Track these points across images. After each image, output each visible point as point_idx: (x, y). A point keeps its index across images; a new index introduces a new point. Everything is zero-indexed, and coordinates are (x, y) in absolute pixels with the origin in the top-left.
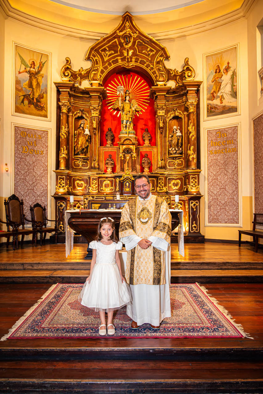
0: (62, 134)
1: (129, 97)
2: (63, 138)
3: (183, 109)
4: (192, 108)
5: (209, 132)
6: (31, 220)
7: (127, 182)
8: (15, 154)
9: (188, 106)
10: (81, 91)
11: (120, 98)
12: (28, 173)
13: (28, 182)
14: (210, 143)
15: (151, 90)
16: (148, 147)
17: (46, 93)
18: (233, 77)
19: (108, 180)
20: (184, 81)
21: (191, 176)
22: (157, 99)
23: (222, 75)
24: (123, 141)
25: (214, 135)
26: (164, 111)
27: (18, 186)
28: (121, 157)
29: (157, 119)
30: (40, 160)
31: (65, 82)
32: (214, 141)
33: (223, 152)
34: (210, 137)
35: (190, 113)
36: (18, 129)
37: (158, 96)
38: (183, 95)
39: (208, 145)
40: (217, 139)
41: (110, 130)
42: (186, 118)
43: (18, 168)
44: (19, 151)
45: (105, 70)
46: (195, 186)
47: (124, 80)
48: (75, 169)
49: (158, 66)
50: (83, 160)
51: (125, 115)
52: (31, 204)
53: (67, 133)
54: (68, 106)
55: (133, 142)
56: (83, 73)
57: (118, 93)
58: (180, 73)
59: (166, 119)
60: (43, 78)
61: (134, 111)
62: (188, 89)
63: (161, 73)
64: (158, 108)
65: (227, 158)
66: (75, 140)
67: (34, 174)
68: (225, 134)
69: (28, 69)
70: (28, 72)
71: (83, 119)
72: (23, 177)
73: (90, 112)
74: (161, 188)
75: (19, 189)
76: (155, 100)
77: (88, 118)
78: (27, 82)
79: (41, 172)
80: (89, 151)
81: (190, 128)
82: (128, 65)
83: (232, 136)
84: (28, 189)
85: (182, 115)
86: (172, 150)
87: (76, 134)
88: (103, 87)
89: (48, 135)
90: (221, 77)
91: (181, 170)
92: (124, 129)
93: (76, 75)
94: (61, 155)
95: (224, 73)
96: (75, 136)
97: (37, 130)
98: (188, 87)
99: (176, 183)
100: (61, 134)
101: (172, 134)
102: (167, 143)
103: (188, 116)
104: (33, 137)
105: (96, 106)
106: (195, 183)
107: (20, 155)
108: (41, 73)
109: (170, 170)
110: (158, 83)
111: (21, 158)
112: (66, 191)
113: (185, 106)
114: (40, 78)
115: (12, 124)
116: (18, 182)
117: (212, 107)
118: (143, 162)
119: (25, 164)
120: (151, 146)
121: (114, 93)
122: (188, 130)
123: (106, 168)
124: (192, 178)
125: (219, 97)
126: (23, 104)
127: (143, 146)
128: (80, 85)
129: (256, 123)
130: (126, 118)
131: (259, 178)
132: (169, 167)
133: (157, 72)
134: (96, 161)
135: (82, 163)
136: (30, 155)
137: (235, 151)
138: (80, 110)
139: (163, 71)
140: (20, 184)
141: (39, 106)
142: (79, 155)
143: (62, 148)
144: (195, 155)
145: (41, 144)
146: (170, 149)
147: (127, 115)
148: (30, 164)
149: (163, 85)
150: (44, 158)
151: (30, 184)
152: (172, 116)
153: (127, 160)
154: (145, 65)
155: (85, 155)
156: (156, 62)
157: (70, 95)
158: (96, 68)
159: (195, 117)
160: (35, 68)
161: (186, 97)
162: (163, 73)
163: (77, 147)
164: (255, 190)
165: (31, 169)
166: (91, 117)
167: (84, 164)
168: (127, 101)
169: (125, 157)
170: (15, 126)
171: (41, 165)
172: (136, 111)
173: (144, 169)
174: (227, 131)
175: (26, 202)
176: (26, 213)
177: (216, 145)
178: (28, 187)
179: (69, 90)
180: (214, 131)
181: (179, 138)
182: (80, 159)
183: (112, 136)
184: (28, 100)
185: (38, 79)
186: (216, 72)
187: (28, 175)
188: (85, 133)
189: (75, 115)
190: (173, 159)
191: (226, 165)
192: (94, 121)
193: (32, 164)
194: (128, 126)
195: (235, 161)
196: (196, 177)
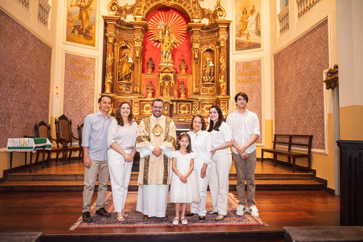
0: (109, 62)
1: (168, 31)
2: (109, 65)
3: (215, 43)
4: (223, 42)
5: (237, 64)
6: (78, 138)
7: (166, 105)
8: (65, 78)
9: (220, 41)
10: (126, 24)
11: (161, 32)
12: (76, 96)
13: (76, 104)
14: (238, 73)
15: (188, 26)
16: (185, 75)
17: (95, 24)
18: (258, 18)
19: (149, 103)
20: (216, 20)
21: (222, 102)
22: (193, 34)
23: (248, 16)
24: (163, 69)
25: (242, 66)
26: (199, 45)
27: (66, 107)
28: (161, 83)
29: (192, 51)
30: (88, 84)
31: (112, 16)
32: (242, 72)
33: (248, 81)
34: (238, 68)
35: (221, 47)
36: (68, 55)
37: (194, 31)
38: (215, 31)
39: (236, 75)
40: (244, 71)
41: (151, 59)
42: (218, 51)
43: (67, 91)
44: (69, 75)
45: (147, 7)
46: (225, 110)
47: (164, 16)
48: (119, 93)
49: (194, 5)
50: (127, 85)
51: (165, 47)
52: (78, 124)
53: (113, 61)
54: (114, 37)
55: (172, 71)
56: (128, 8)
57: (159, 27)
58: (213, 12)
59: (201, 51)
60: (92, 11)
61: (172, 43)
62: (219, 26)
63: (197, 11)
64: (193, 42)
65: (252, 87)
66: (120, 67)
67: (82, 96)
68: (251, 66)
69: (79, 3)
70: (79, 6)
71: (127, 49)
72: (71, 99)
73: (134, 43)
74: (196, 112)
75: (68, 110)
76: (191, 34)
77: (132, 48)
78: (78, 14)
79: (88, 95)
80: (131, 77)
81: (221, 60)
82: (168, 3)
83: (257, 68)
84: (76, 110)
85: (214, 49)
86: (205, 78)
87: (120, 62)
88: (146, 22)
89: (95, 62)
90: (247, 18)
91: (213, 96)
92: (164, 58)
93: (122, 10)
94: (107, 80)
95: (250, 14)
96: (120, 64)
97: (86, 57)
98: (219, 25)
99: (208, 107)
100: (107, 61)
101: (206, 64)
102: (201, 73)
103: (220, 49)
104: (81, 63)
105: (139, 38)
106: (225, 108)
107: (69, 79)
108: (91, 7)
109: (204, 95)
110: (194, 20)
111: (71, 82)
112: (111, 112)
113: (217, 40)
114: (89, 11)
115: (64, 51)
116: (67, 103)
117: (240, 43)
118: (180, 88)
119: (74, 88)
120: (187, 74)
121: (155, 27)
122: (219, 62)
123: (147, 93)
124: (223, 103)
125: (245, 34)
126: (74, 33)
127: (180, 74)
128: (125, 18)
129: (276, 58)
130: (165, 49)
131: (279, 104)
132: (203, 93)
133: (193, 10)
134: (138, 86)
135: (125, 88)
136: (78, 79)
137: (259, 81)
138: (125, 41)
139: (198, 10)
140: (69, 106)
141: (88, 36)
142: (123, 80)
143: (108, 74)
144: (225, 84)
145: (89, 70)
146: (204, 78)
147: (166, 46)
148: (78, 87)
149: (199, 22)
150: (91, 82)
151: (77, 106)
152: (206, 49)
153: (166, 86)
154: (183, 4)
155: (128, 81)
156: (192, 2)
157: (116, 28)
158: (140, 5)
159: (225, 51)
160: (85, 2)
161: (218, 33)
162: (198, 11)
163: (121, 73)
164: (275, 114)
165: (79, 92)
166: (134, 47)
167: (127, 88)
168: (167, 35)
169: (164, 84)
170: (66, 53)
171: (88, 89)
172: (174, 43)
173: (181, 94)
174: (252, 64)
175: (74, 121)
176: (74, 131)
177: (243, 75)
178: (76, 108)
179: (115, 23)
180: (242, 63)
181: (211, 68)
182: (123, 84)
183: (153, 64)
184: (78, 30)
185: (87, 12)
186: (243, 14)
187: (77, 97)
188: (129, 61)
189: (120, 45)
190: (207, 87)
191: (251, 93)
192: (137, 51)
193: (80, 88)
194: (167, 56)
195: (259, 89)
196: (226, 102)
